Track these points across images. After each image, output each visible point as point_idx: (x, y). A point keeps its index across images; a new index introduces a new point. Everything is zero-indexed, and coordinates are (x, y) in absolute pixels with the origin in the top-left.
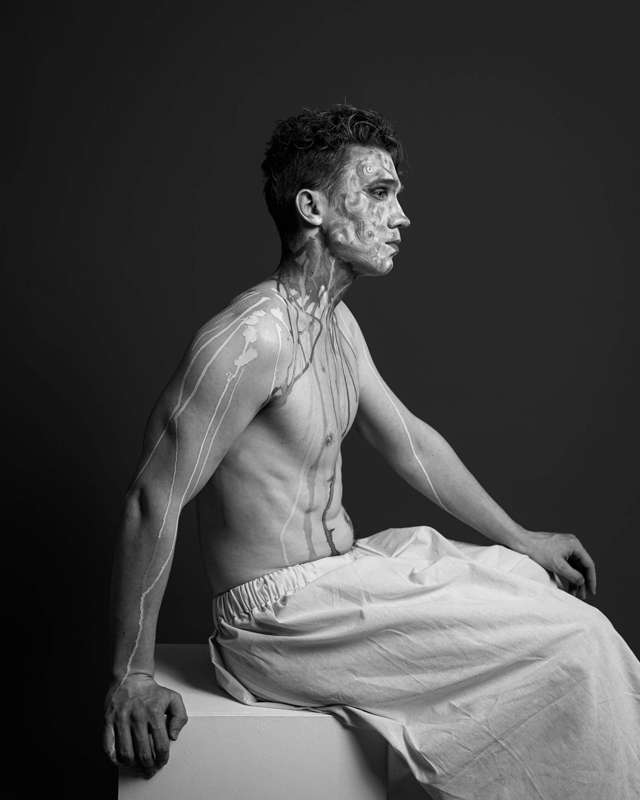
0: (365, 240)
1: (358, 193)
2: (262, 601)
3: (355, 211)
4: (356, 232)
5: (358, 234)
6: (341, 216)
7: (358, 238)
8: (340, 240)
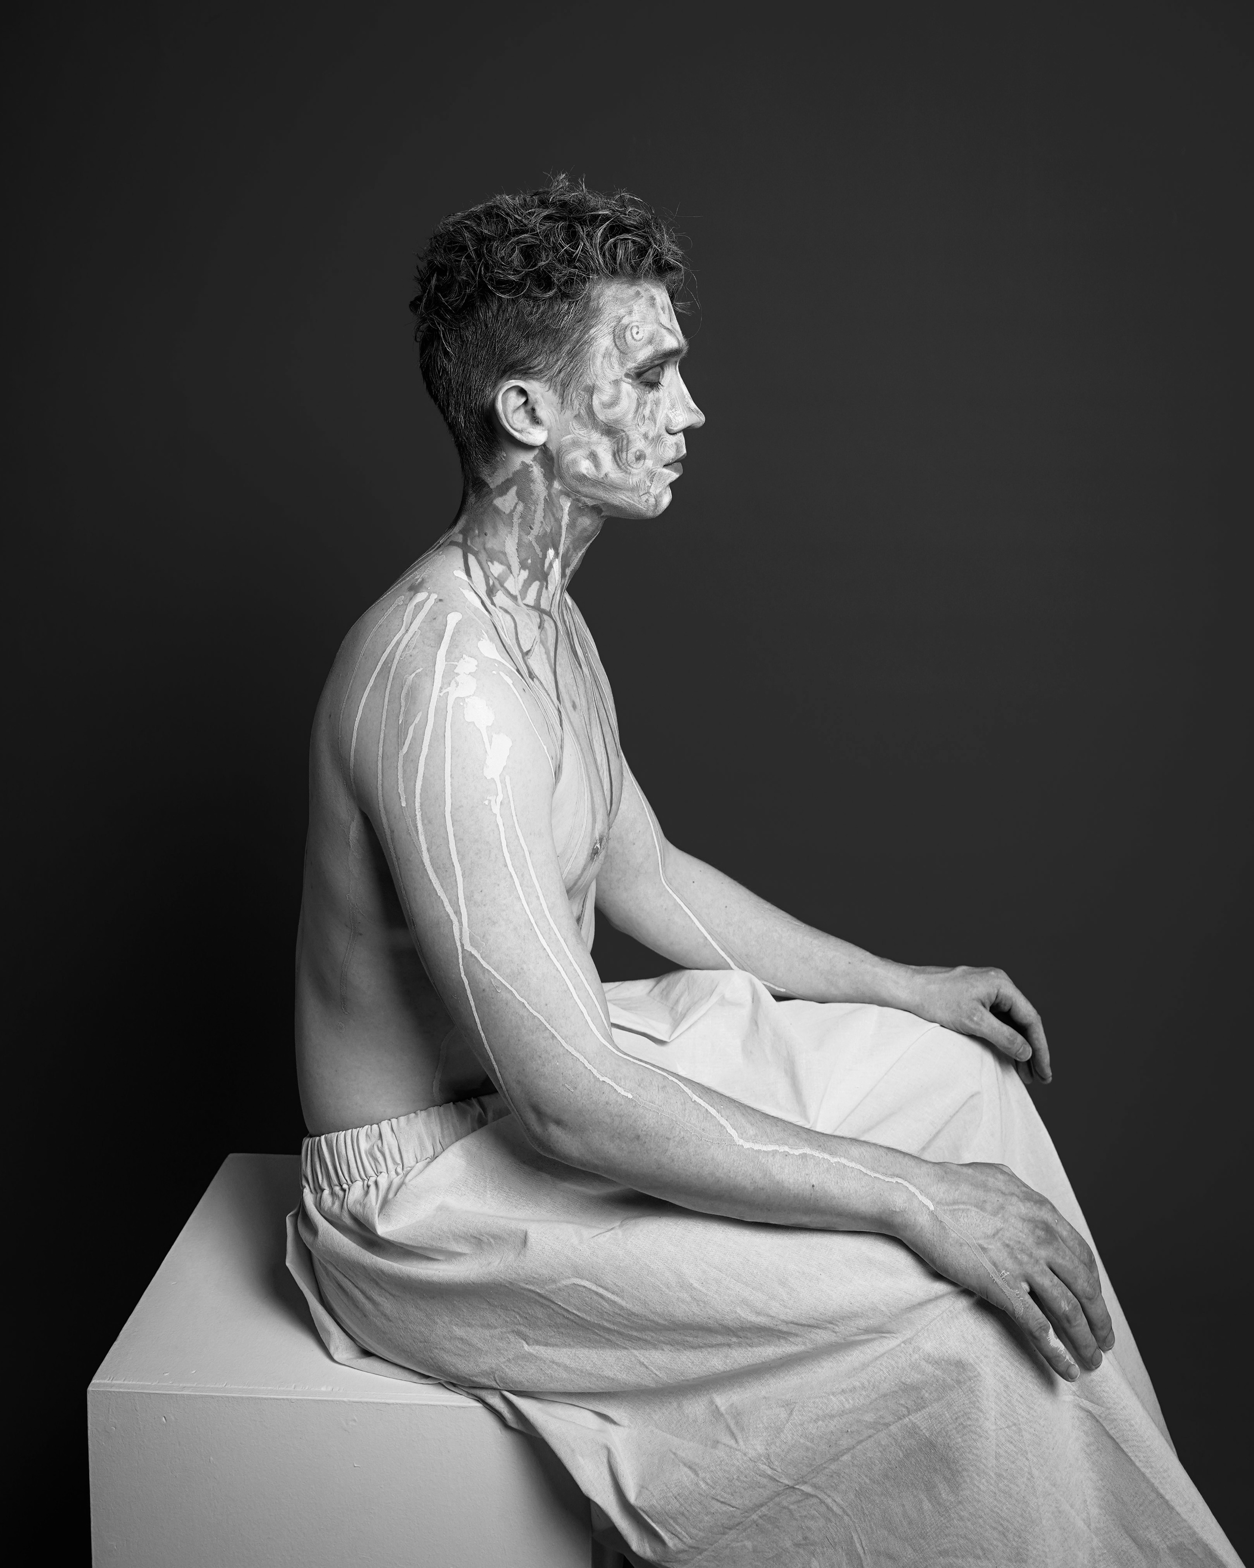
0: (629, 467)
1: (616, 383)
2: (370, 1172)
3: (614, 418)
4: (614, 455)
5: (618, 458)
6: (586, 426)
7: (618, 465)
8: (585, 472)
